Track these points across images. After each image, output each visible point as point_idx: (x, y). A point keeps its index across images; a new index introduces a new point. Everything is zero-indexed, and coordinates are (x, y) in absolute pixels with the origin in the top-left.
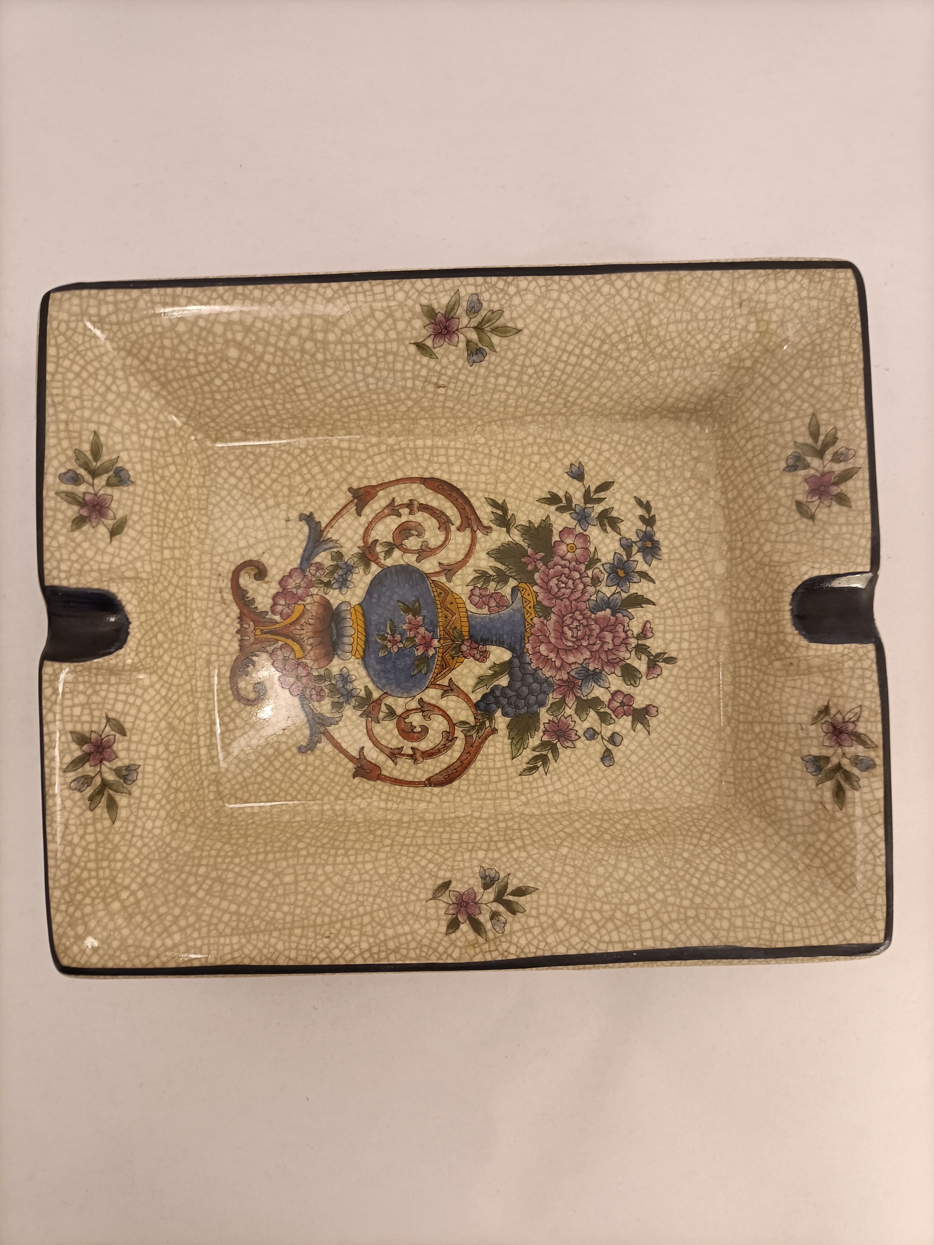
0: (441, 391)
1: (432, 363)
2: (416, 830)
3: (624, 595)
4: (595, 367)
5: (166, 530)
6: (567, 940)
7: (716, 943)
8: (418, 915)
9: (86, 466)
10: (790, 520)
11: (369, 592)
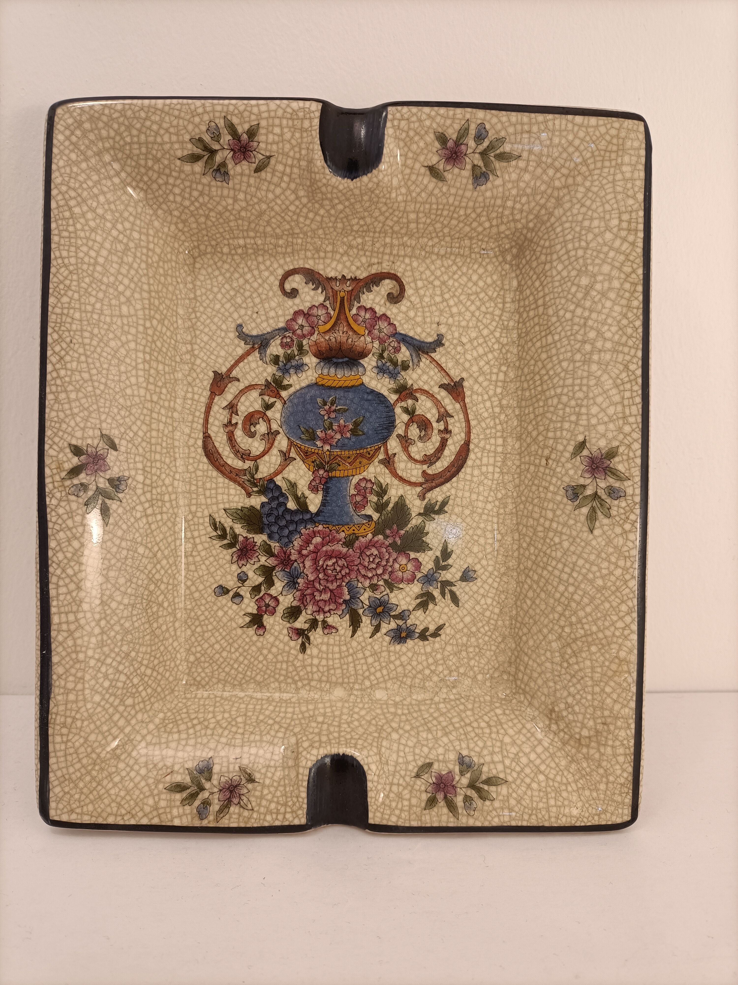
0: (544, 462)
1: (567, 455)
2: (165, 423)
3: (361, 611)
4: (558, 595)
5: (433, 217)
6: (61, 549)
7: (54, 677)
8: (87, 421)
9: (491, 147)
10: (417, 757)
11: (372, 391)
